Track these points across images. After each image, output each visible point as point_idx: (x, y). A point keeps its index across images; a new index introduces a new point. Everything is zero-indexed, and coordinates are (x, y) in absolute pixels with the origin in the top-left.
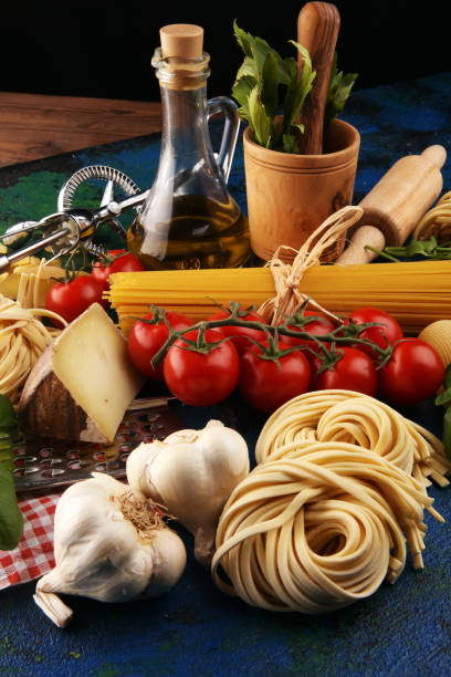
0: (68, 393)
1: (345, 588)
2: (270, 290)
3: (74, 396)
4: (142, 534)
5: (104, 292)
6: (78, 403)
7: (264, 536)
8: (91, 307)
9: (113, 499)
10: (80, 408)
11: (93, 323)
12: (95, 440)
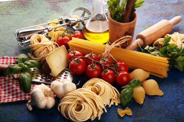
0: (48, 65)
1: (76, 116)
2: (104, 51)
3: (49, 66)
4: (46, 97)
5: (68, 42)
6: (50, 67)
7: (69, 104)
8: (62, 46)
9: (43, 90)
10: (50, 69)
11: (61, 50)
12: (52, 75)
